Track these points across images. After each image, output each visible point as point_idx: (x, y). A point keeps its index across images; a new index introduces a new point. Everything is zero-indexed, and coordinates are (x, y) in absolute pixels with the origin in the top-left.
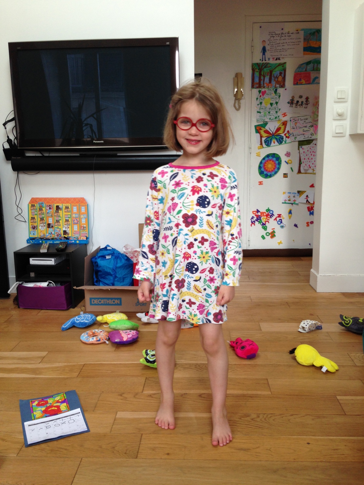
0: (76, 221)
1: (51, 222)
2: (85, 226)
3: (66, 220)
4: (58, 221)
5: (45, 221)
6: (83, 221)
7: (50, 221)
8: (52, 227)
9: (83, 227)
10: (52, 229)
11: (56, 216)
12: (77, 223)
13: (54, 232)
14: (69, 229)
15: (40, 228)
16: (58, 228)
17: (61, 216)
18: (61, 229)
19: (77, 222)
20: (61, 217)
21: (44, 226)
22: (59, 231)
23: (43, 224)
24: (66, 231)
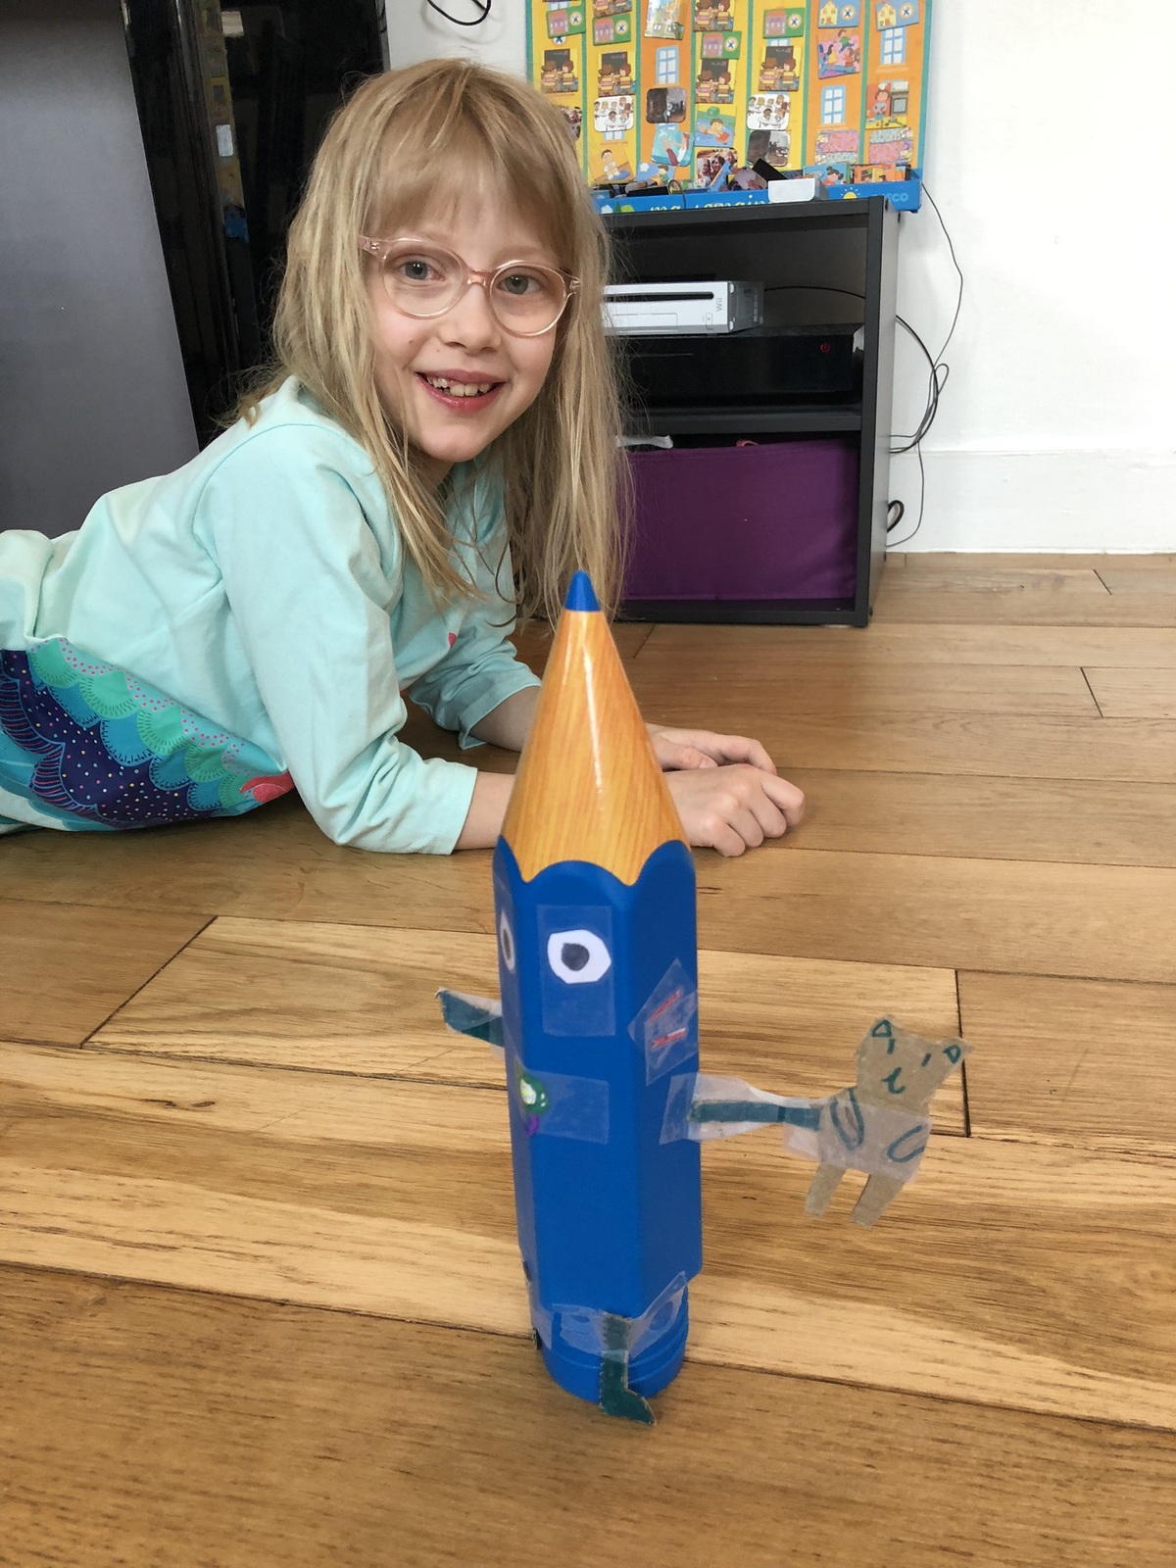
0: (837, 59)
1: (672, 80)
2: (900, 86)
3: (770, 51)
4: (716, 68)
5: (633, 75)
6: (893, 49)
7: (668, 71)
8: (679, 110)
9: (883, 97)
10: (673, 127)
11: (703, 29)
12: (846, 72)
13: (691, 146)
14: (785, 123)
15: (601, 123)
16: (716, 118)
17: (740, 25)
18: (731, 123)
19: (848, 64)
20: (739, 35)
21: (628, 107)
22: (724, 137)
23: (617, 99)
24: (767, 133)
